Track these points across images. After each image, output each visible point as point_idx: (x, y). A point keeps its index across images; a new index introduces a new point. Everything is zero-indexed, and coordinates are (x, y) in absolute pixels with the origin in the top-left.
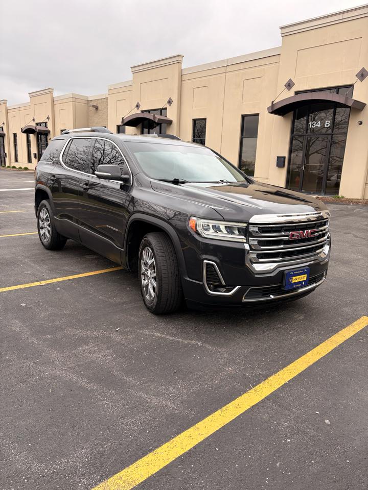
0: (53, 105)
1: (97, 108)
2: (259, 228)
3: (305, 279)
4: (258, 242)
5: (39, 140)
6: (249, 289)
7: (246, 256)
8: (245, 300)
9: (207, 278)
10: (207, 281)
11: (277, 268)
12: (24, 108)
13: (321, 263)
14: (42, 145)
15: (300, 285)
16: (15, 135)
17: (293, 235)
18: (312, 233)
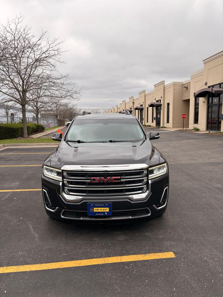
0: (164, 89)
1: (187, 88)
2: (67, 173)
3: (108, 211)
4: (68, 181)
5: (157, 110)
6: (63, 210)
7: (61, 190)
8: (63, 217)
9: (45, 200)
10: (45, 201)
11: (82, 200)
12: (152, 93)
13: (132, 202)
14: (158, 112)
15: (103, 214)
16: (148, 108)
17: (94, 180)
18: (115, 179)
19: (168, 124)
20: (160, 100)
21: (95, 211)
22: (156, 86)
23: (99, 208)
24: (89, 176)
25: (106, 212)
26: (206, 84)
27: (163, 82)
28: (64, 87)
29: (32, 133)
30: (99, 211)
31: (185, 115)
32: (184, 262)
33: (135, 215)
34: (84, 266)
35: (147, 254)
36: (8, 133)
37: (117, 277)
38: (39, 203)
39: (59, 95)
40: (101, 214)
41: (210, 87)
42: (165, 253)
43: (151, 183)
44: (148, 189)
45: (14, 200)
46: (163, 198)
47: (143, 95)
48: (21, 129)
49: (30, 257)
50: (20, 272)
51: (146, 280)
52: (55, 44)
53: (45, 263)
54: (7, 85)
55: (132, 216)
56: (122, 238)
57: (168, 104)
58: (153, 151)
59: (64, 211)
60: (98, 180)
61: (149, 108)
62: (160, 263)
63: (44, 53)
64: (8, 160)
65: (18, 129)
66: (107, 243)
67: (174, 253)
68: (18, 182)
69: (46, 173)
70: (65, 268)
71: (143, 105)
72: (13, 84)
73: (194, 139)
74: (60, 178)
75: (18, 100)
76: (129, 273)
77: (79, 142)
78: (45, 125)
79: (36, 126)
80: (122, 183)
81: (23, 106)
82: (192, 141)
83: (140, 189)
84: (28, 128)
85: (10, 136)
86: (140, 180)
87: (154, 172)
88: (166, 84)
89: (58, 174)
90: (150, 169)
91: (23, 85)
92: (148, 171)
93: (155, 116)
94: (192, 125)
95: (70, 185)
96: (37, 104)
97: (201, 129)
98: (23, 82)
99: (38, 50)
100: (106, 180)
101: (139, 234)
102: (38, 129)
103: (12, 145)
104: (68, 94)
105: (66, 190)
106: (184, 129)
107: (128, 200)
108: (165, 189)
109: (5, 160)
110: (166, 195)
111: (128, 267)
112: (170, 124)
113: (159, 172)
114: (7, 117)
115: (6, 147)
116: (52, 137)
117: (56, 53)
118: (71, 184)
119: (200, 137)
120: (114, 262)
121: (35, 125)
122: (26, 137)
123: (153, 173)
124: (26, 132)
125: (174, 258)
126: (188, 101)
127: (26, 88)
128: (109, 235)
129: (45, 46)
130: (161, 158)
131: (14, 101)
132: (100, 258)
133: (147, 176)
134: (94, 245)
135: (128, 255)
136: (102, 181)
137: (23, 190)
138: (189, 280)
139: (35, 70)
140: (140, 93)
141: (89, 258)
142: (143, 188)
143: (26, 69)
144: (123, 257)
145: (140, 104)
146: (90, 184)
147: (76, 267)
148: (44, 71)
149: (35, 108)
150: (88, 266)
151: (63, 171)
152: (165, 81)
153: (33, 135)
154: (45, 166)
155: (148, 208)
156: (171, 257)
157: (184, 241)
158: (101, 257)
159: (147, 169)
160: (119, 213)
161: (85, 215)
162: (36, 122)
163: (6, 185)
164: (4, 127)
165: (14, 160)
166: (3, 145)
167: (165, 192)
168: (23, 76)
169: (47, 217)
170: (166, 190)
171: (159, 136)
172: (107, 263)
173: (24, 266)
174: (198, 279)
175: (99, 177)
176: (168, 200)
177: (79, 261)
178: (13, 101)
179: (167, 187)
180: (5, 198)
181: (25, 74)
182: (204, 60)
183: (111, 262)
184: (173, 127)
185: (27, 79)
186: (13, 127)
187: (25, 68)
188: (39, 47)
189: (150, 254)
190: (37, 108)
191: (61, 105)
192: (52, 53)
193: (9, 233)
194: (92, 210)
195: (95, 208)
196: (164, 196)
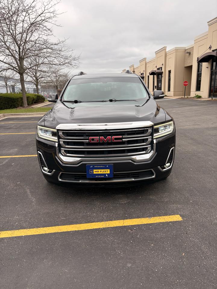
0: (166, 56)
1: (190, 53)
2: (63, 133)
3: (109, 172)
4: (64, 142)
5: (158, 78)
6: (60, 173)
7: (57, 151)
8: (60, 180)
9: (41, 162)
10: (41, 164)
11: (81, 161)
12: (153, 61)
13: (135, 163)
14: (159, 81)
15: (103, 176)
16: (148, 76)
17: (93, 140)
18: (116, 139)
19: (169, 92)
20: (162, 68)
21: (94, 173)
22: (157, 53)
23: (99, 170)
24: (87, 136)
25: (107, 174)
26: (210, 48)
27: (164, 49)
28: (62, 53)
29: (32, 103)
30: (99, 173)
31: (187, 82)
32: (192, 225)
33: (138, 177)
34: (83, 230)
35: (152, 217)
36: (8, 103)
37: (119, 241)
38: (37, 168)
39: (58, 62)
40: (102, 176)
41: (214, 51)
42: (171, 216)
43: (156, 143)
44: (152, 149)
45: (12, 166)
46: (169, 159)
47: (144, 63)
48: (21, 99)
49: (26, 221)
50: (15, 237)
51: (152, 244)
52: (50, 6)
53: (42, 227)
54: (3, 53)
55: (134, 179)
56: (124, 201)
57: (170, 72)
58: (158, 110)
59: (62, 173)
60: (98, 140)
61: (150, 76)
62: (166, 226)
63: (39, 15)
64: (7, 129)
65: (17, 99)
66: (108, 207)
67: (181, 216)
68: (17, 149)
69: (41, 134)
70: (63, 232)
71: (143, 73)
72: (9, 51)
73: (196, 105)
74: (55, 139)
75: (16, 68)
76: (133, 237)
77: (76, 102)
78: (46, 97)
79: (36, 97)
80: (123, 143)
81: (21, 74)
82: (194, 107)
83: (143, 149)
84: (28, 98)
85: (10, 107)
86: (143, 140)
87: (160, 131)
88: (167, 51)
89: (54, 134)
90: (155, 127)
91: (19, 52)
92: (152, 130)
93: (156, 84)
94: (193, 93)
95: (66, 146)
96: (36, 74)
97: (203, 97)
98: (19, 49)
99: (33, 12)
100: (106, 140)
101: (143, 197)
102: (38, 99)
103: (12, 115)
104: (67, 61)
105: (63, 151)
106: (186, 97)
107: (130, 161)
108: (171, 149)
109: (4, 129)
110: (172, 156)
111: (132, 230)
112: (172, 93)
113: (165, 131)
114: (7, 88)
115: (6, 116)
116: (48, 99)
117: (52, 15)
118: (68, 145)
119: (203, 104)
120: (116, 226)
121: (35, 95)
122: (26, 106)
123: (158, 132)
124: (25, 101)
125: (181, 221)
126: (190, 68)
127: (23, 54)
128: (110, 198)
129: (40, 8)
130: (167, 115)
131: (12, 69)
132: (101, 222)
133: (152, 135)
134: (94, 209)
135: (131, 219)
136: (101, 141)
137: (21, 156)
138: (200, 244)
139: (31, 36)
140: (141, 61)
141: (88, 222)
142: (147, 148)
143: (22, 33)
144: (125, 221)
145: (141, 73)
146: (88, 144)
147: (76, 231)
148: (40, 36)
149: (34, 78)
150: (88, 230)
151: (58, 130)
152: (166, 47)
153: (34, 106)
154: (39, 127)
155: (152, 170)
156: (177, 220)
157: (191, 203)
158: (102, 220)
159: (152, 127)
160: (121, 175)
161: (84, 177)
162: (37, 94)
163: (4, 152)
164: (4, 97)
165: (13, 129)
166: (3, 115)
167: (171, 152)
168: (19, 42)
169: (45, 181)
170: (173, 150)
171: (163, 95)
172: (108, 226)
173: (19, 230)
174: (210, 243)
175: (98, 136)
176: (174, 161)
177: (78, 225)
178: (10, 69)
179: (174, 147)
180: (2, 164)
181: (21, 40)
182: (209, 22)
183: (113, 226)
184: (175, 95)
185: (23, 45)
186: (13, 96)
187: (20, 33)
188: (34, 10)
189: (155, 218)
190: (36, 78)
191: (60, 76)
192: (48, 15)
193: (6, 198)
194: (91, 172)
195: (94, 170)
196: (169, 157)
